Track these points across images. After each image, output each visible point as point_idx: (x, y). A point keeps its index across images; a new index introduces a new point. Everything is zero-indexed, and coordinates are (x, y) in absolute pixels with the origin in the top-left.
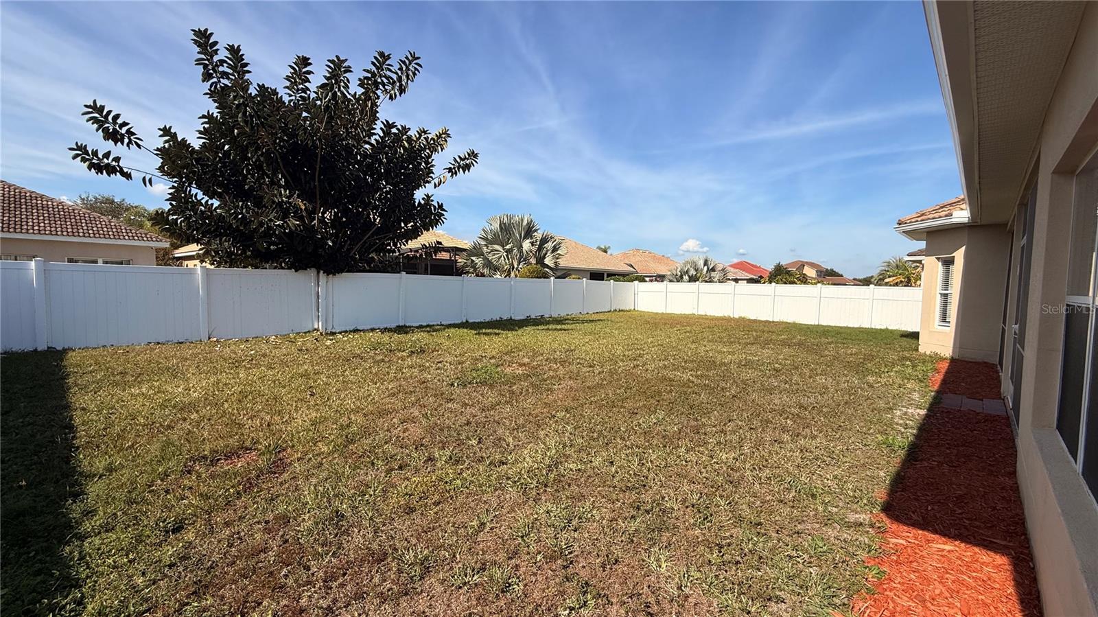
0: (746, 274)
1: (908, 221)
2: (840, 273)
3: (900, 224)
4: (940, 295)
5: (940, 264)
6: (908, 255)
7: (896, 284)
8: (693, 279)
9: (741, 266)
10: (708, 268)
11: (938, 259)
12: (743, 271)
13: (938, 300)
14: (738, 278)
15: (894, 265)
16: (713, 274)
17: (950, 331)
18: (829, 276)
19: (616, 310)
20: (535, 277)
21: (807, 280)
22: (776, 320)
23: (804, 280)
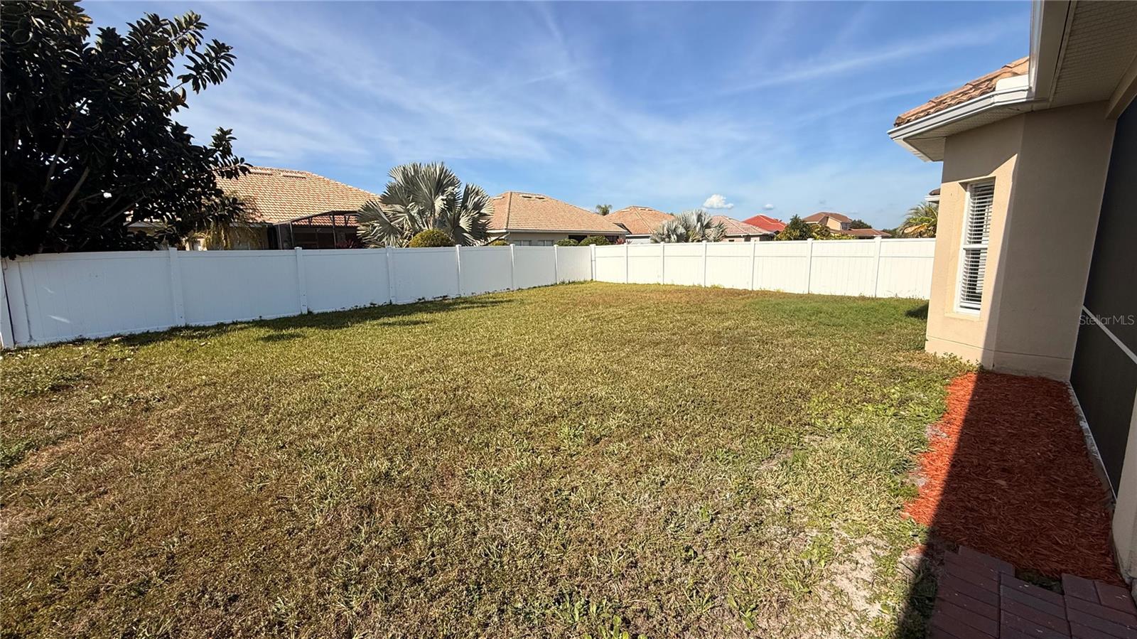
0: (760, 230)
1: (913, 118)
2: (869, 224)
3: (899, 125)
4: (965, 251)
5: (968, 194)
6: (931, 194)
7: (921, 235)
8: (683, 239)
9: (756, 221)
10: (702, 225)
11: (964, 185)
12: (757, 226)
13: (962, 261)
14: (750, 234)
15: (923, 212)
16: (707, 231)
17: (980, 316)
18: (857, 229)
19: (563, 283)
20: (434, 246)
21: (829, 233)
22: (756, 288)
23: (825, 234)
